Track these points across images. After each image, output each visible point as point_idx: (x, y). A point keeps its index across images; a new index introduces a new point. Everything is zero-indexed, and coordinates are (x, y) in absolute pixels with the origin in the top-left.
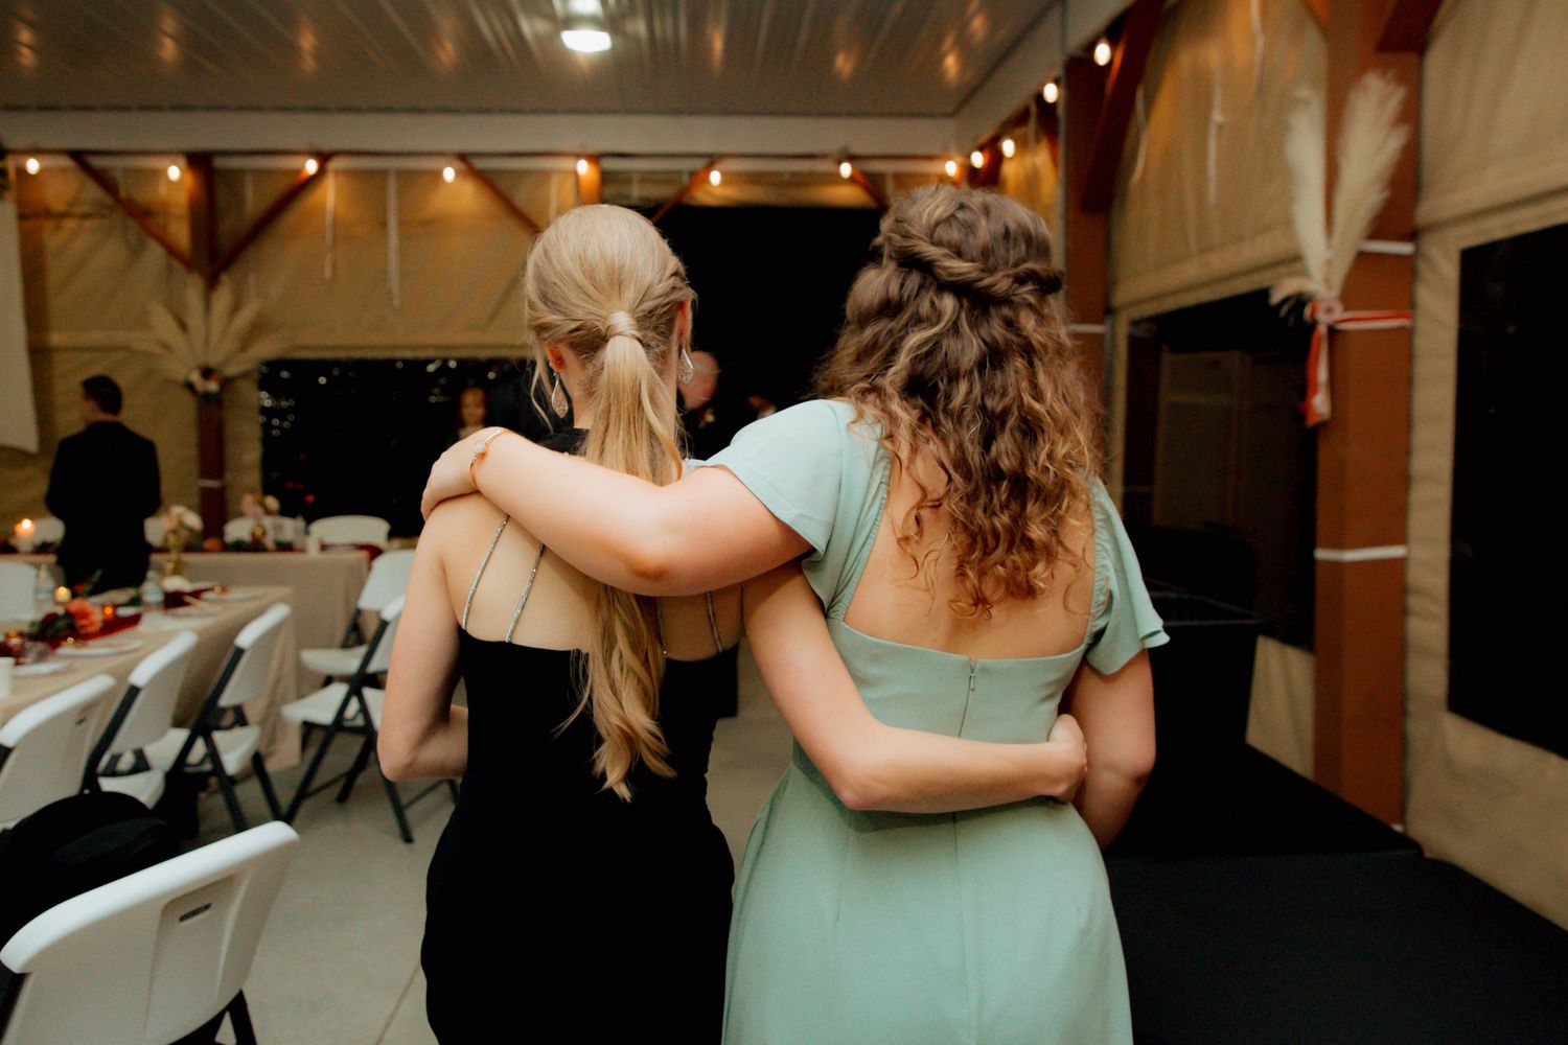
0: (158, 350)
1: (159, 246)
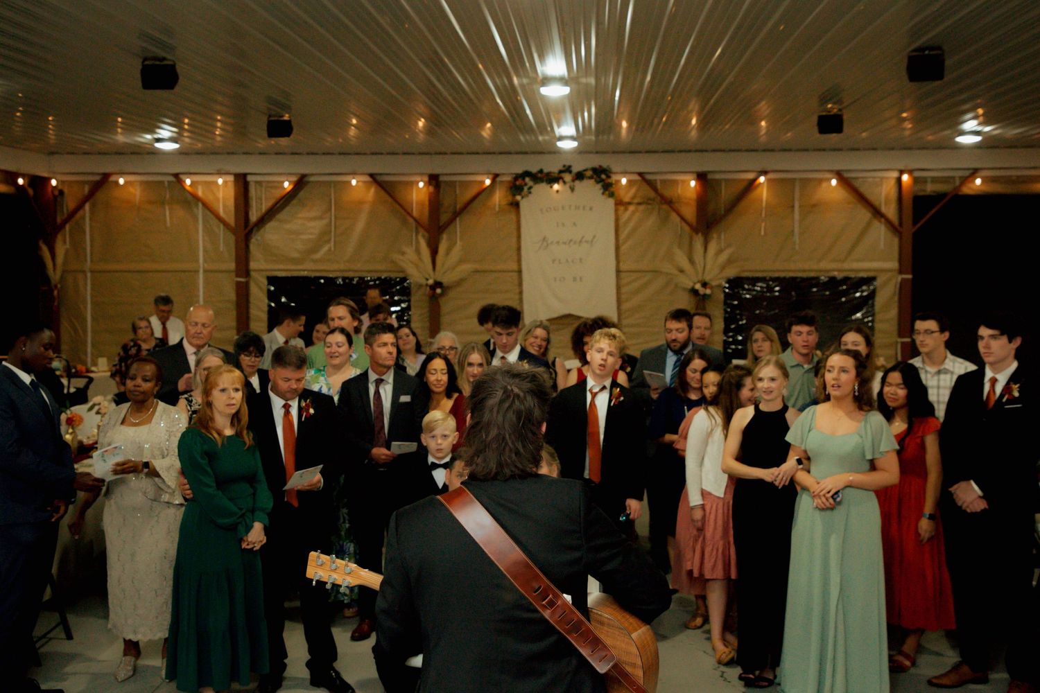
0: (676, 272)
1: (678, 219)
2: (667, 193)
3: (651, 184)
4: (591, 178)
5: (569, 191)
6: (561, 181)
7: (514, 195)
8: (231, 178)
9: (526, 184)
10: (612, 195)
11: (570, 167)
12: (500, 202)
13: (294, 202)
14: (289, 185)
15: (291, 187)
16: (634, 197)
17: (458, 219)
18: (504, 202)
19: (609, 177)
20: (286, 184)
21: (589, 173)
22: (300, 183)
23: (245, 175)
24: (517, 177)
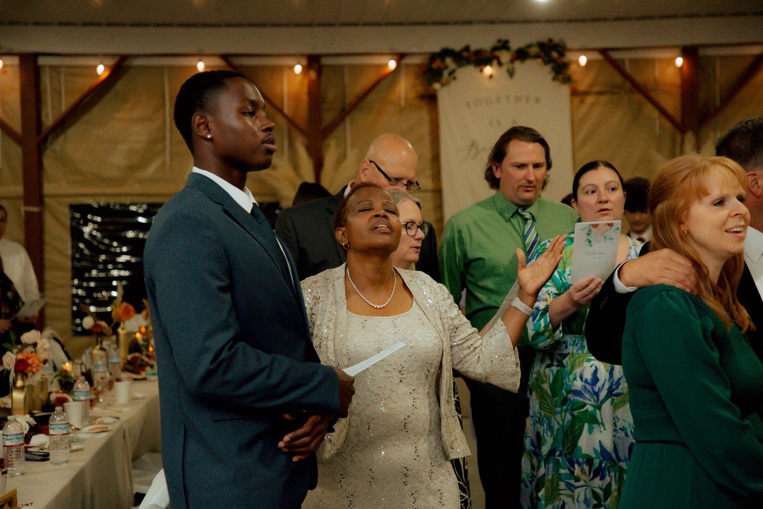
1: (655, 114)
2: (640, 78)
3: (617, 65)
4: (537, 56)
5: (506, 76)
6: (495, 62)
7: (430, 83)
8: (15, 61)
9: (446, 68)
10: (567, 80)
11: (507, 42)
12: (406, 93)
13: (109, 96)
14: (105, 70)
15: (106, 74)
16: (592, 85)
17: (348, 120)
18: (412, 94)
19: (562, 54)
20: (101, 69)
21: (534, 50)
22: (119, 68)
23: (36, 55)
24: (433, 57)
